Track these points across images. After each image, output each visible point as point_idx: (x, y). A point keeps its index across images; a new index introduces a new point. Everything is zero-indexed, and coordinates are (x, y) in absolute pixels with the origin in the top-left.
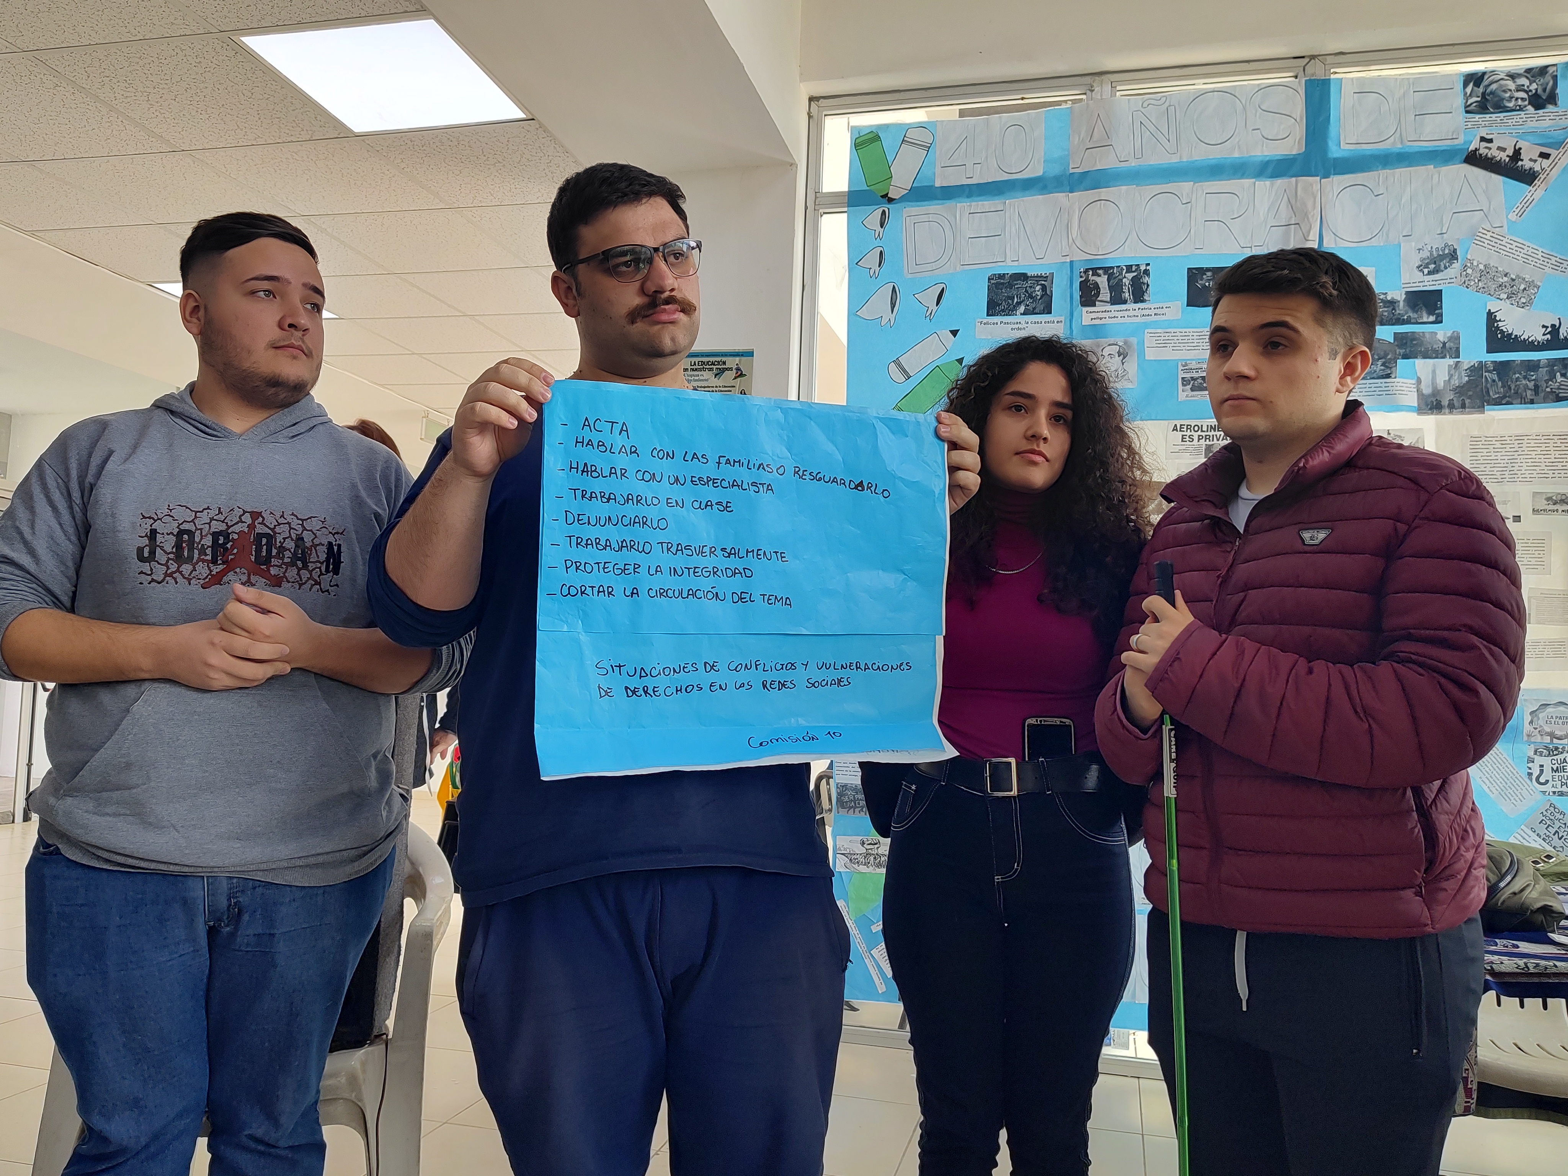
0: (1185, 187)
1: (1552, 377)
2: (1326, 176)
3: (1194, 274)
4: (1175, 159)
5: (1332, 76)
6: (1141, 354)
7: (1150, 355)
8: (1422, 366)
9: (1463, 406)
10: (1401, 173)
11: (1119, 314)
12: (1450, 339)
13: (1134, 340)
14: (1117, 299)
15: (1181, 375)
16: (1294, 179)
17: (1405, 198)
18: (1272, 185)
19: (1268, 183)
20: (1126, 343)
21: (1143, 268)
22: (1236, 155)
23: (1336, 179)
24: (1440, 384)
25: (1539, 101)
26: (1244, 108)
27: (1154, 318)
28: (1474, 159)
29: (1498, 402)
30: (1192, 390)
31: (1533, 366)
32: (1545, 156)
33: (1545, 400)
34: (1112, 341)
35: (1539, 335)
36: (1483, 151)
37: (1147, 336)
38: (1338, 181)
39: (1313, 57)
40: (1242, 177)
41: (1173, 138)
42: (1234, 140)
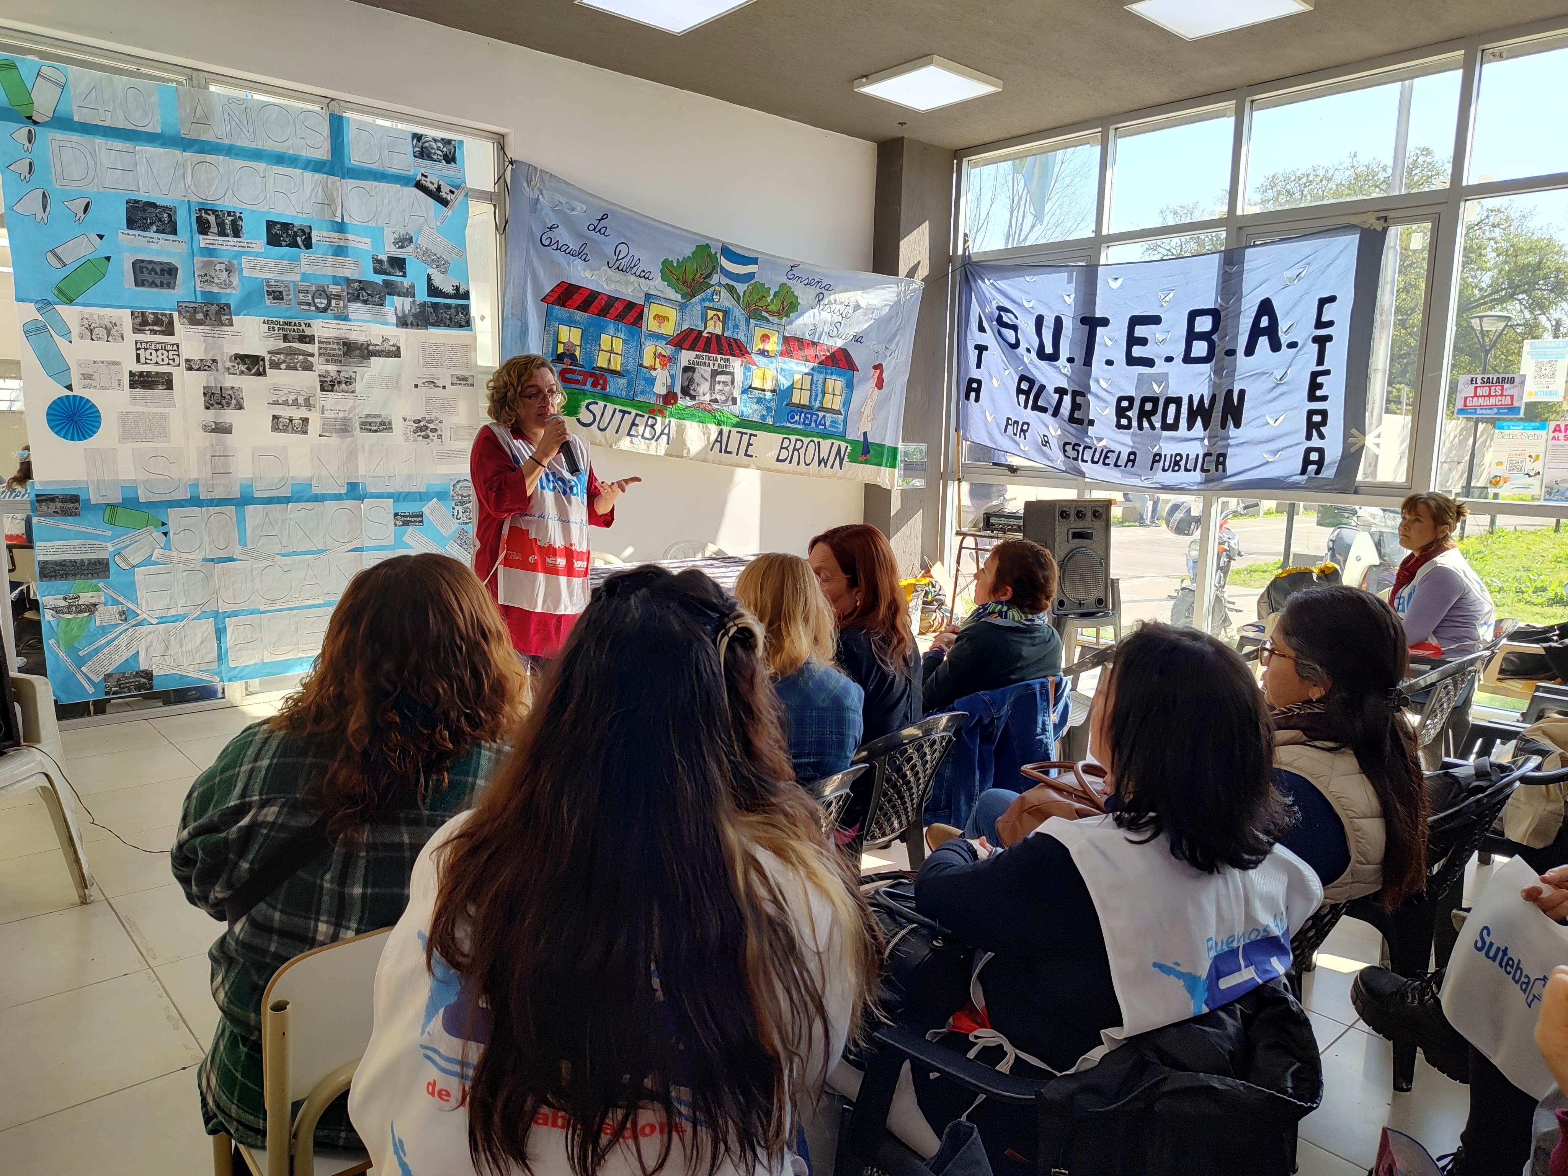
0: (261, 166)
1: (457, 314)
2: (343, 178)
3: (270, 225)
4: (253, 146)
5: (344, 115)
6: (241, 271)
7: (246, 273)
8: (397, 300)
9: (418, 325)
10: (383, 185)
11: (225, 243)
12: (410, 286)
13: (235, 262)
14: (222, 233)
15: (266, 288)
16: (325, 176)
17: (386, 201)
18: (313, 176)
19: (310, 174)
20: (230, 263)
21: (238, 215)
22: (291, 152)
23: (349, 181)
24: (407, 312)
25: (450, 159)
26: (294, 121)
27: (246, 249)
28: (419, 186)
29: (433, 325)
30: (274, 299)
31: (448, 307)
32: (452, 192)
33: (455, 326)
34: (221, 260)
35: (451, 290)
36: (423, 182)
37: (243, 261)
38: (351, 183)
39: (333, 99)
40: (295, 168)
41: (251, 130)
42: (290, 142)
